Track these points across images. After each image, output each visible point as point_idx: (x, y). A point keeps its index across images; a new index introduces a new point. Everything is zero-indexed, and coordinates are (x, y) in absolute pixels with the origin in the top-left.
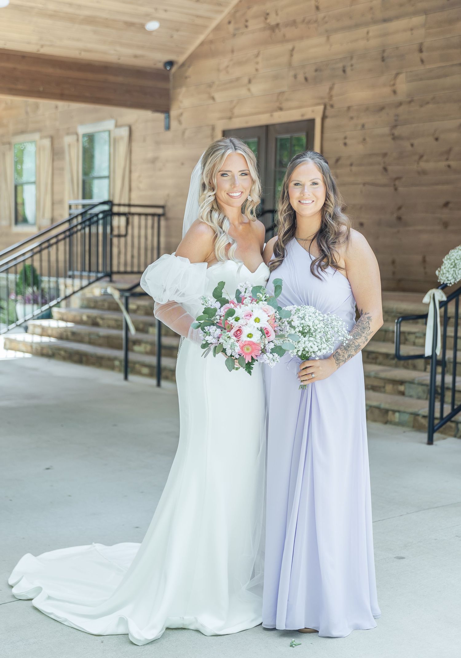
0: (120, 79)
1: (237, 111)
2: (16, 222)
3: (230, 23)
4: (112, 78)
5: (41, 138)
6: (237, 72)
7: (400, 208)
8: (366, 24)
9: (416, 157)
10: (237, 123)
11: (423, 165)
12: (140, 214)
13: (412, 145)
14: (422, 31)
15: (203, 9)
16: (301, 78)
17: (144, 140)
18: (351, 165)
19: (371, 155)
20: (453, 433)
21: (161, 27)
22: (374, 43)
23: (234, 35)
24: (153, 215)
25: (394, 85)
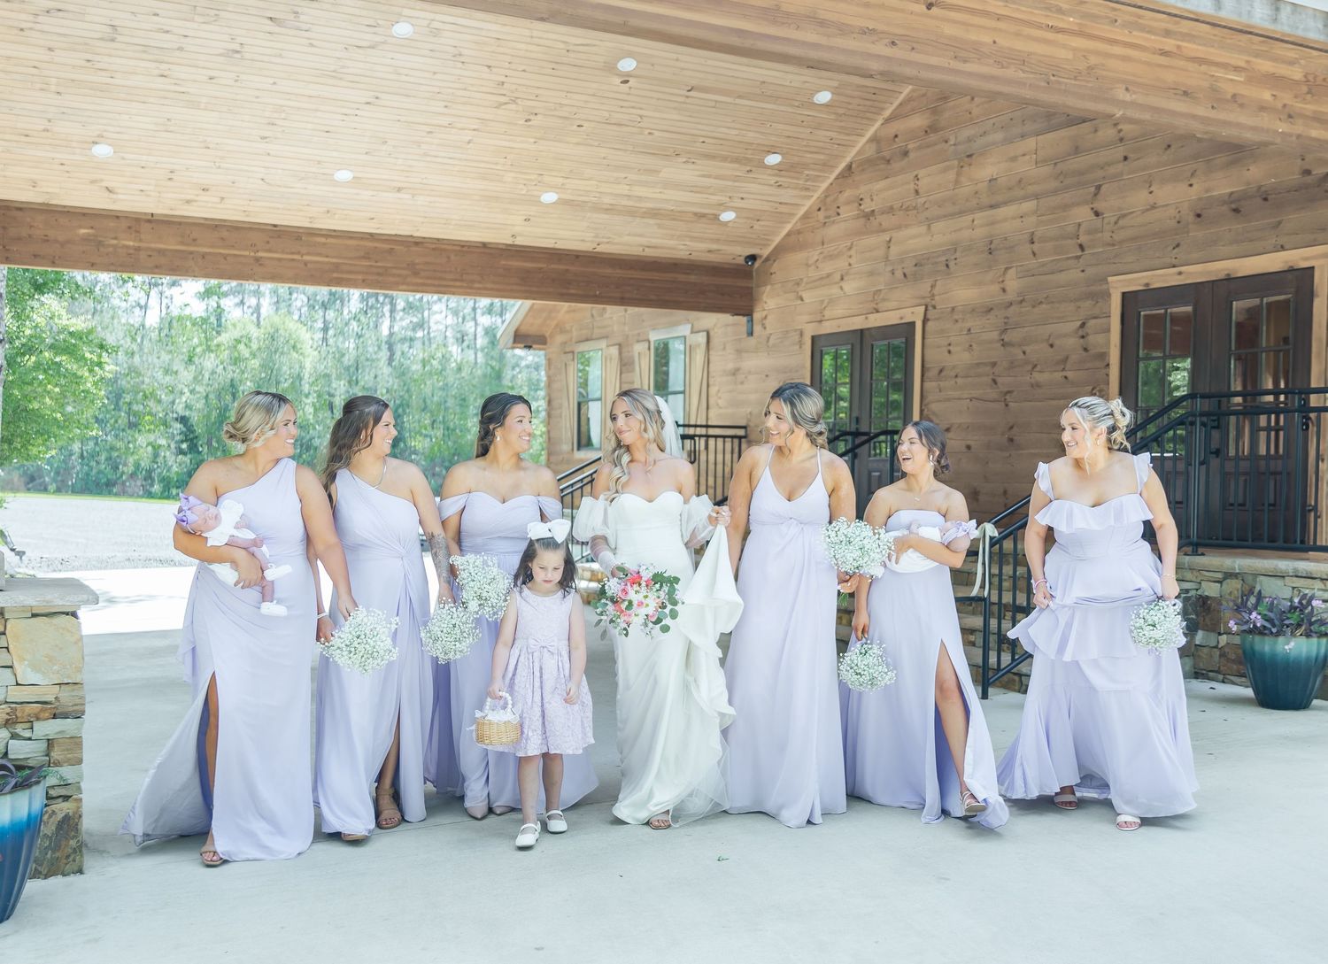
0: (693, 278)
1: (827, 314)
2: (579, 447)
3: (819, 210)
4: (682, 277)
5: (607, 346)
6: (827, 268)
7: (1012, 428)
8: (971, 211)
9: (1030, 367)
10: (828, 328)
11: (1037, 376)
12: (716, 437)
13: (1024, 353)
14: (1033, 219)
15: (787, 195)
16: (899, 274)
17: (724, 349)
18: (956, 376)
19: (978, 364)
20: (1017, 688)
21: (737, 217)
22: (980, 232)
23: (825, 223)
24: (732, 437)
25: (1003, 281)
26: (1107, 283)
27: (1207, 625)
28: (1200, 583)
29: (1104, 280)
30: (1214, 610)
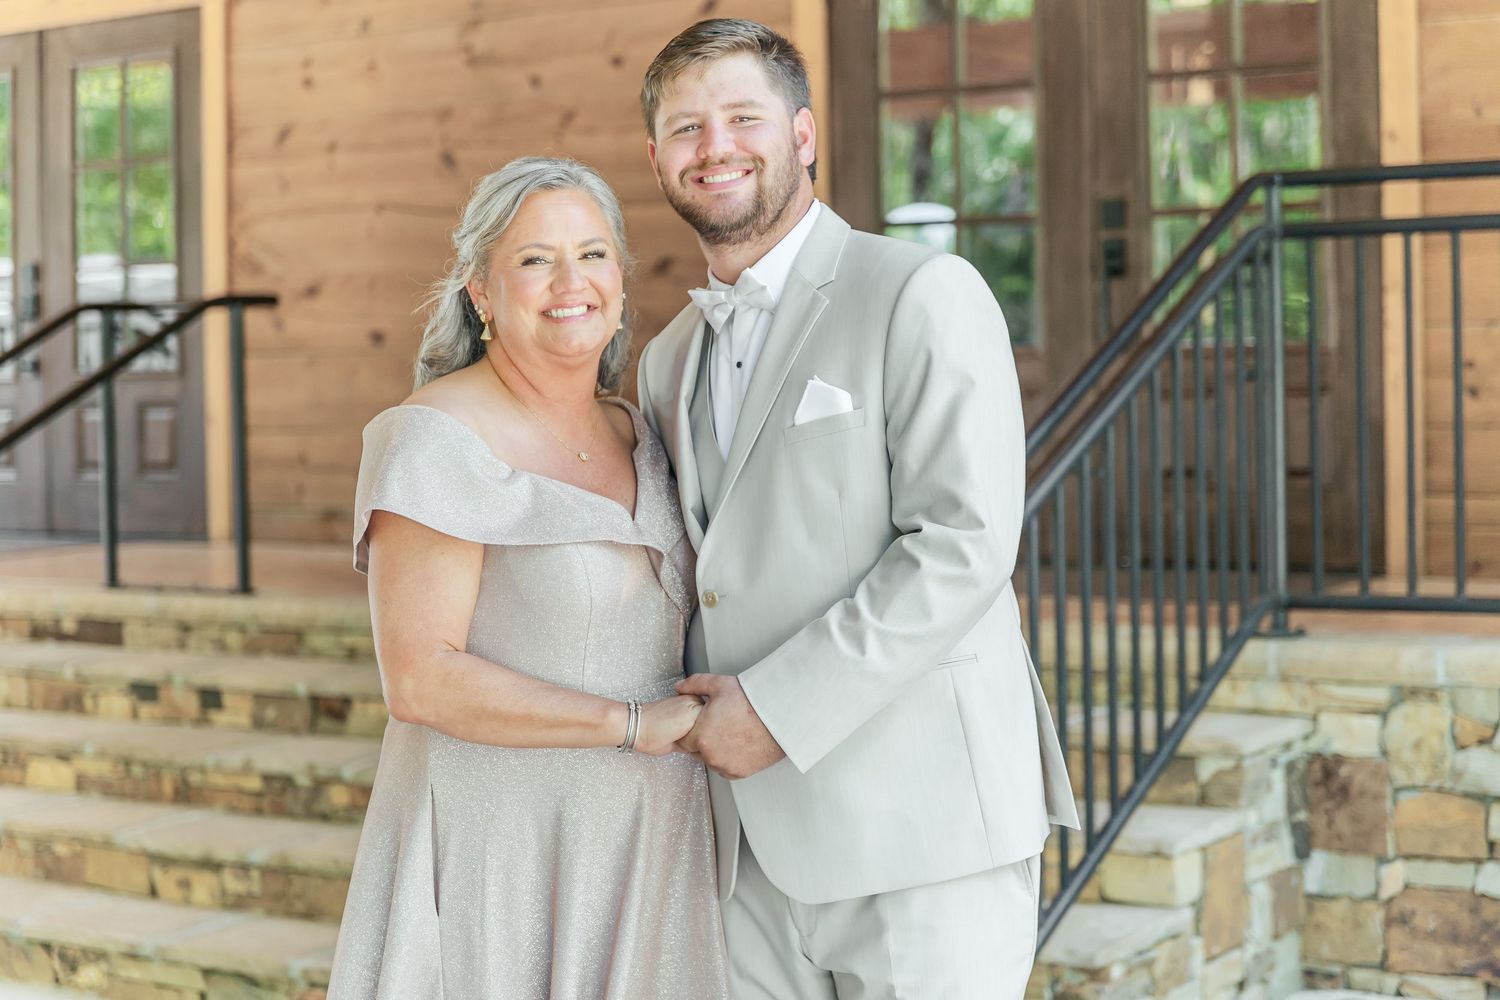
13: (535, 82)
18: (332, 147)
27: (1340, 837)
28: (1315, 719)
30: (1362, 793)
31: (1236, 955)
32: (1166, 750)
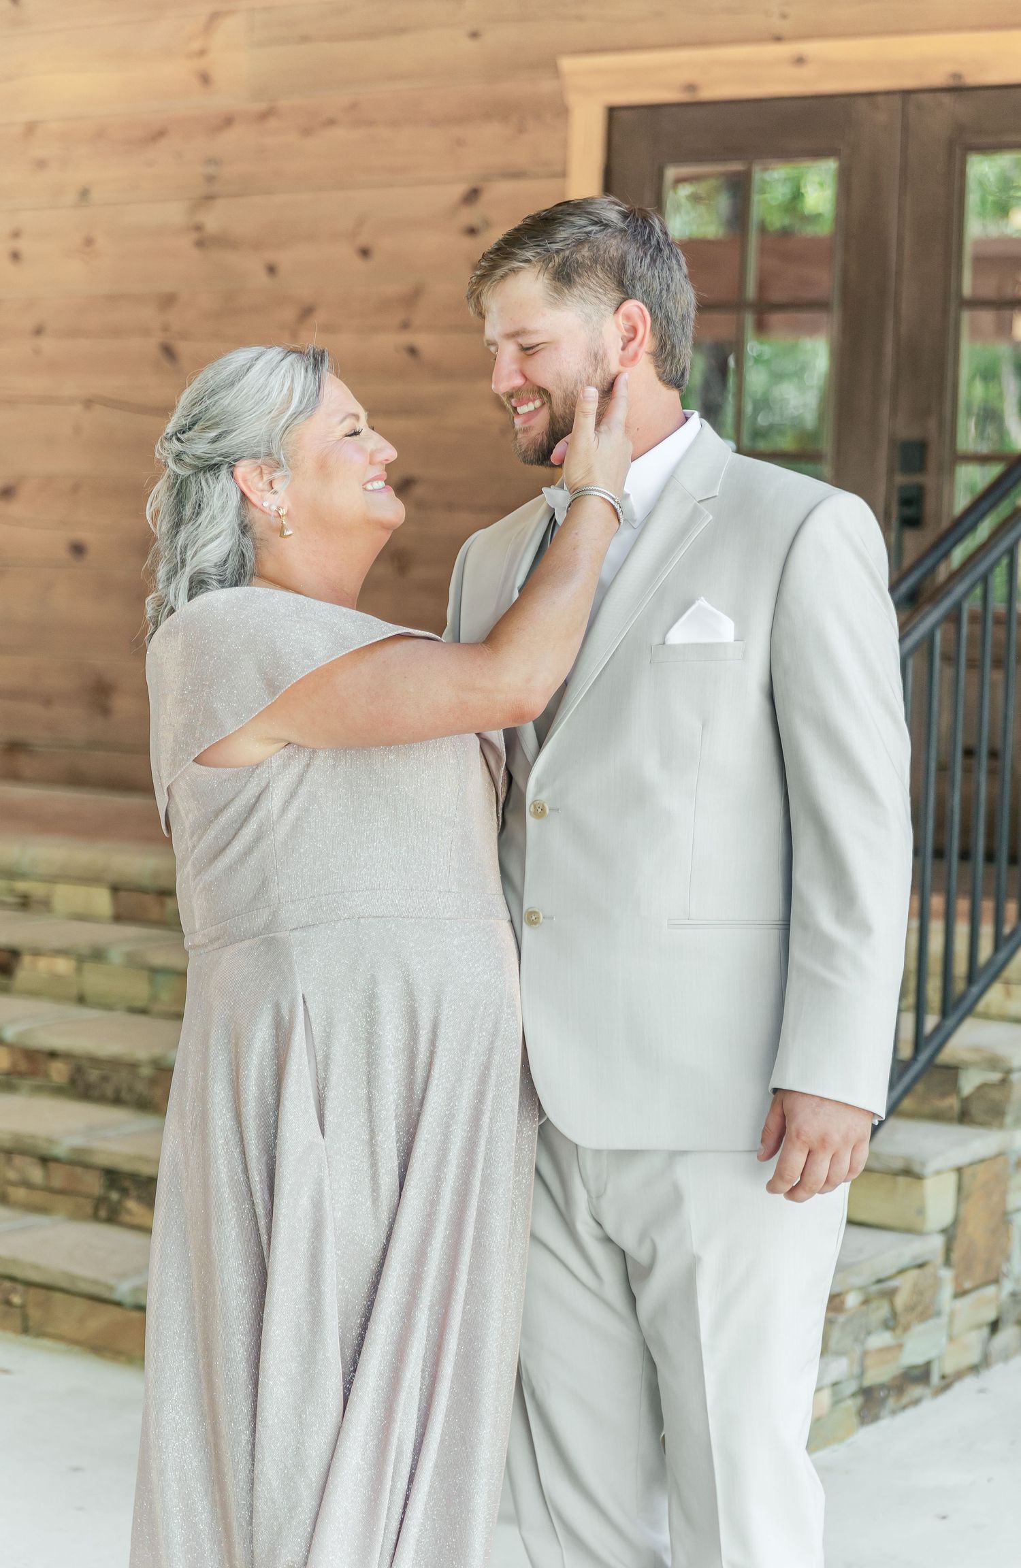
9: (288, 314)
13: (272, 270)
18: (39, 331)
19: (116, 299)
25: (202, 53)
26: (556, 72)
29: (549, 66)
31: (991, 1290)
32: (923, 1057)
